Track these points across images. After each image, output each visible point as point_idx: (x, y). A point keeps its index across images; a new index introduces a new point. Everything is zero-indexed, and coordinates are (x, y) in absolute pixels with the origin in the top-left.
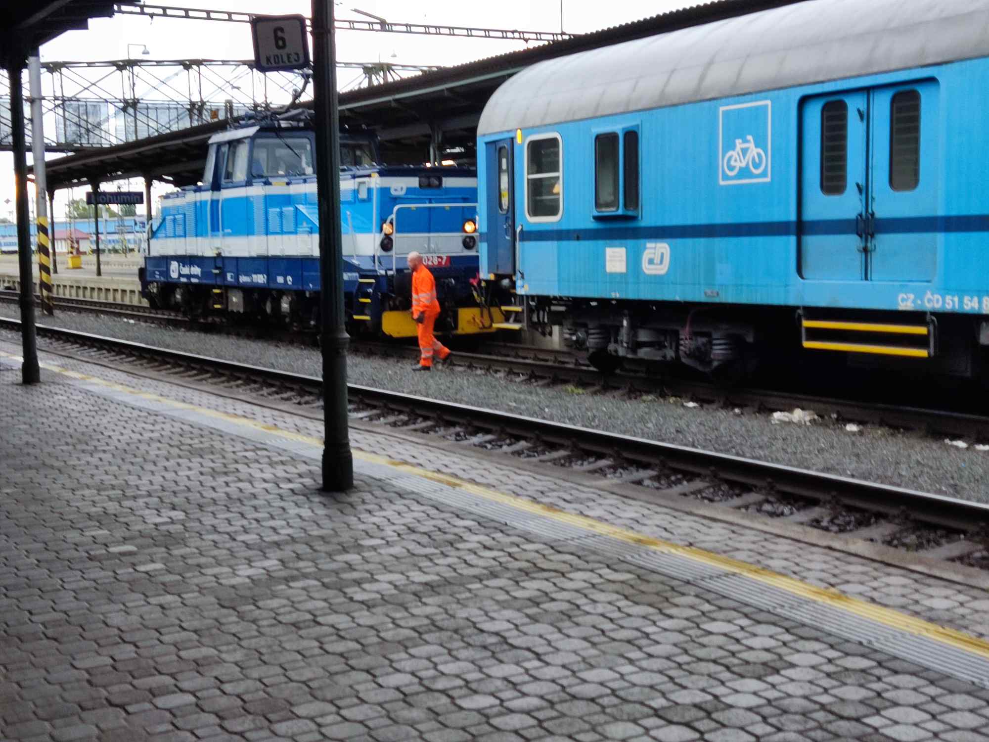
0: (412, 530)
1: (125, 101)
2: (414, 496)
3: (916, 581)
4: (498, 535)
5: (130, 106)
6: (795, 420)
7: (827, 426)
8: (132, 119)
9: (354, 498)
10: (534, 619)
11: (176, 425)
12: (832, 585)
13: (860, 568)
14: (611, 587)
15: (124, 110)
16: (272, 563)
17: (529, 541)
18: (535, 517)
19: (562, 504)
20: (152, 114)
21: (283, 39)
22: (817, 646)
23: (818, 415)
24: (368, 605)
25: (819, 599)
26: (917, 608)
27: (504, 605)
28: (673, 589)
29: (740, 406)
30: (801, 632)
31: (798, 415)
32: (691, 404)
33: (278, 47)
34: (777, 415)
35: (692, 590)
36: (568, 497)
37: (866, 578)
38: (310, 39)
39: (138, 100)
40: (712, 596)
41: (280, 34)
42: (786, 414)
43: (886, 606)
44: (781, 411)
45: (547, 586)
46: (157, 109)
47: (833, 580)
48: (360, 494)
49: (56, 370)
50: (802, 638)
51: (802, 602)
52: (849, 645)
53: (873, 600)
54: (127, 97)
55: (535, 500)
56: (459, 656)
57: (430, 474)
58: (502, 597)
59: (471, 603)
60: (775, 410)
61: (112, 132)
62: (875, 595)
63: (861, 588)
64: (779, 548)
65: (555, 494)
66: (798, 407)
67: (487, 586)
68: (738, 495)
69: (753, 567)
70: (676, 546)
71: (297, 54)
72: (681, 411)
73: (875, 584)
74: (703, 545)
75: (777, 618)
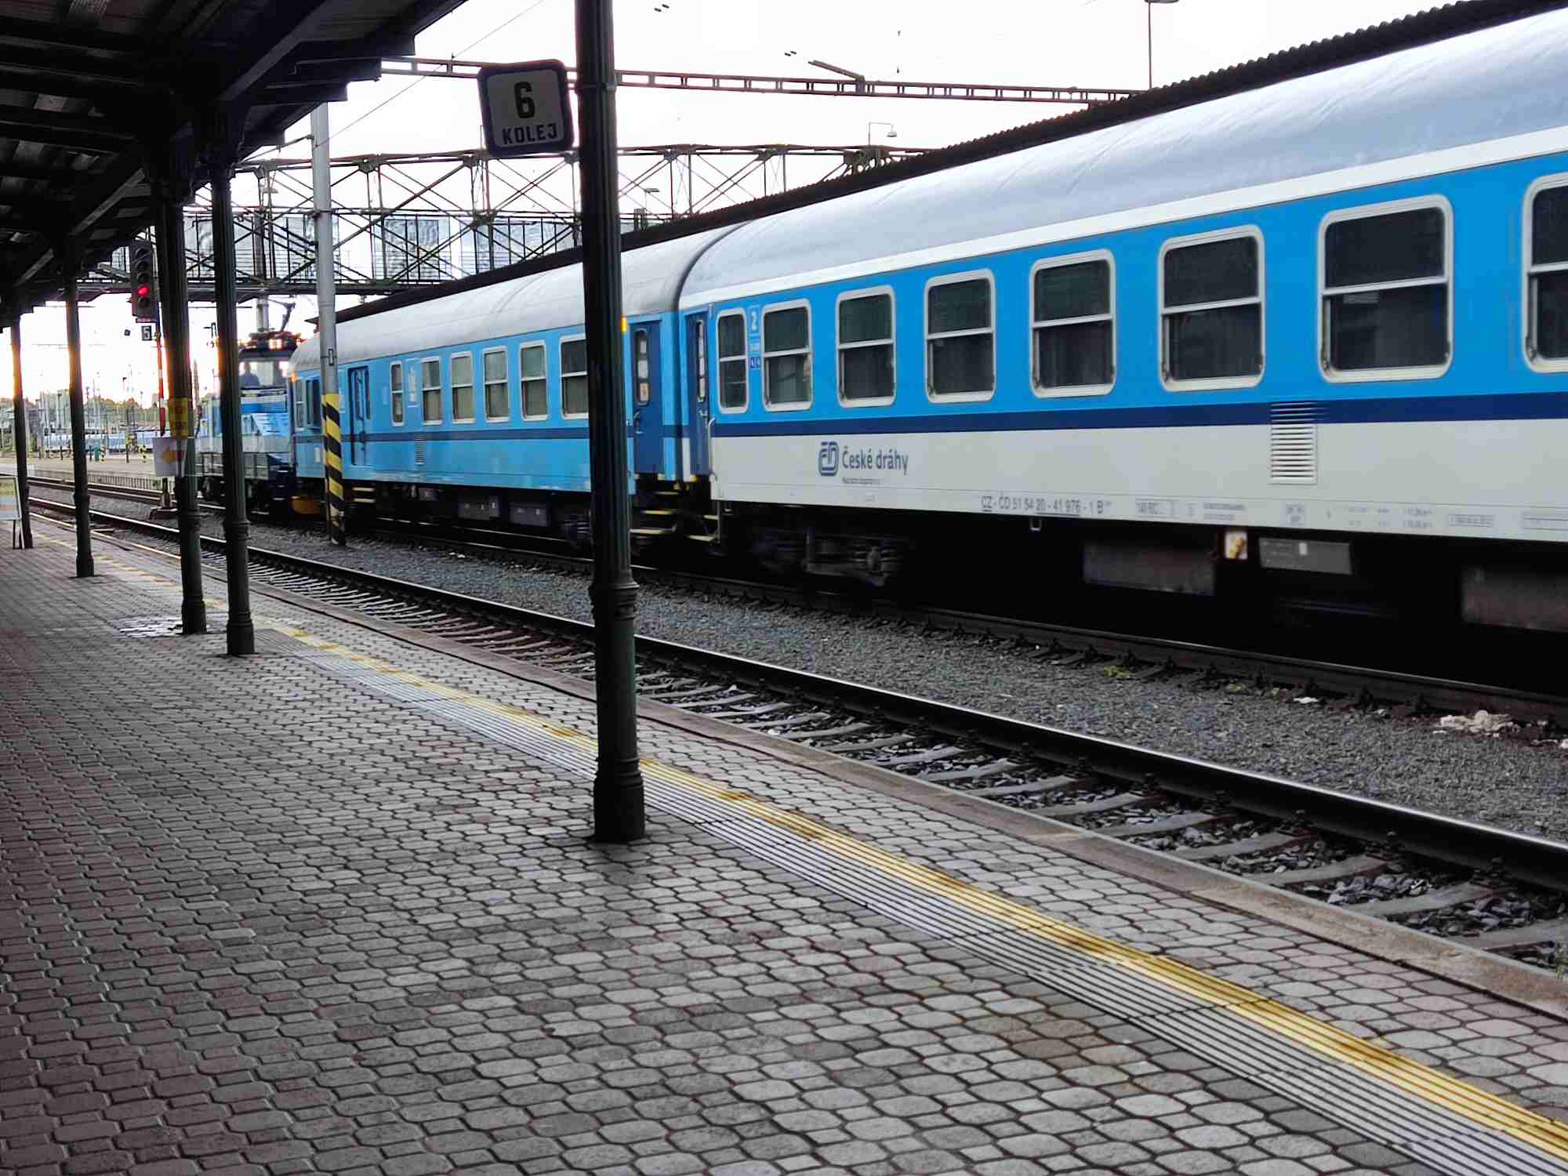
0: (706, 913)
1: (476, 214)
2: (734, 853)
3: (1536, 1030)
4: (845, 927)
5: (483, 221)
6: (1473, 730)
7: (1527, 741)
8: (485, 241)
9: (637, 855)
10: (835, 1079)
11: (422, 724)
12: (1380, 1034)
13: (1444, 1004)
14: (996, 1025)
15: (474, 227)
16: (453, 966)
17: (891, 938)
18: (916, 895)
19: (976, 873)
20: (516, 232)
21: (529, 101)
22: (1307, 1146)
23: (1515, 722)
24: (572, 1045)
25: (1346, 1059)
26: (1519, 1082)
27: (795, 1052)
28: (1096, 1032)
29: (1389, 704)
30: (1290, 1120)
31: (1481, 719)
32: (1306, 700)
33: (522, 115)
34: (1447, 720)
35: (1128, 1034)
36: (989, 861)
37: (1447, 1022)
38: (574, 100)
39: (495, 212)
40: (1157, 1046)
41: (524, 93)
42: (1462, 718)
43: (1463, 1075)
44: (1455, 713)
45: (883, 1020)
46: (524, 224)
47: (1384, 1025)
48: (648, 848)
49: (290, 632)
50: (1288, 1131)
51: (1315, 1062)
52: (1365, 1147)
53: (1444, 1064)
54: (479, 207)
55: (933, 865)
56: (681, 1144)
57: (780, 816)
58: (803, 1037)
59: (741, 1047)
60: (1445, 713)
61: (456, 261)
62: (1452, 1053)
63: (1430, 1040)
64: (1315, 961)
65: (971, 855)
66: (1482, 707)
67: (785, 1017)
68: (1340, 859)
69: (1252, 996)
70: (1133, 954)
71: (553, 125)
72: (1284, 710)
73: (1458, 1034)
74: (1182, 953)
75: (1257, 1092)
